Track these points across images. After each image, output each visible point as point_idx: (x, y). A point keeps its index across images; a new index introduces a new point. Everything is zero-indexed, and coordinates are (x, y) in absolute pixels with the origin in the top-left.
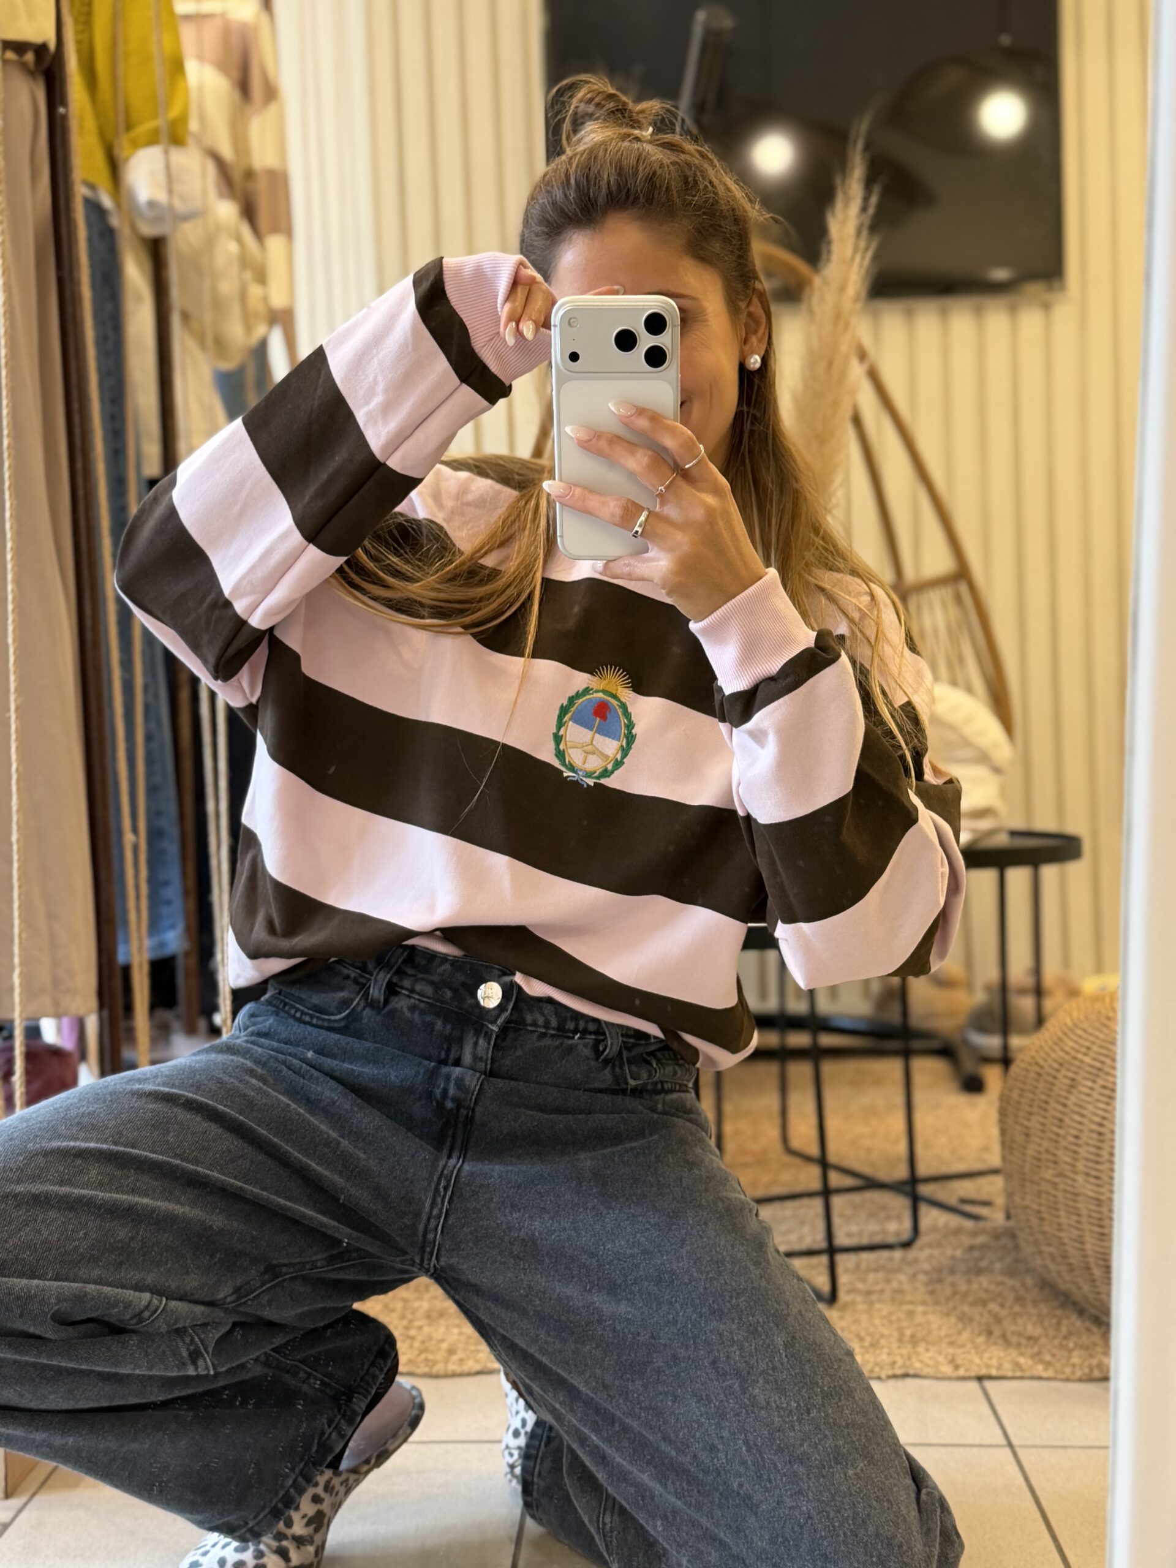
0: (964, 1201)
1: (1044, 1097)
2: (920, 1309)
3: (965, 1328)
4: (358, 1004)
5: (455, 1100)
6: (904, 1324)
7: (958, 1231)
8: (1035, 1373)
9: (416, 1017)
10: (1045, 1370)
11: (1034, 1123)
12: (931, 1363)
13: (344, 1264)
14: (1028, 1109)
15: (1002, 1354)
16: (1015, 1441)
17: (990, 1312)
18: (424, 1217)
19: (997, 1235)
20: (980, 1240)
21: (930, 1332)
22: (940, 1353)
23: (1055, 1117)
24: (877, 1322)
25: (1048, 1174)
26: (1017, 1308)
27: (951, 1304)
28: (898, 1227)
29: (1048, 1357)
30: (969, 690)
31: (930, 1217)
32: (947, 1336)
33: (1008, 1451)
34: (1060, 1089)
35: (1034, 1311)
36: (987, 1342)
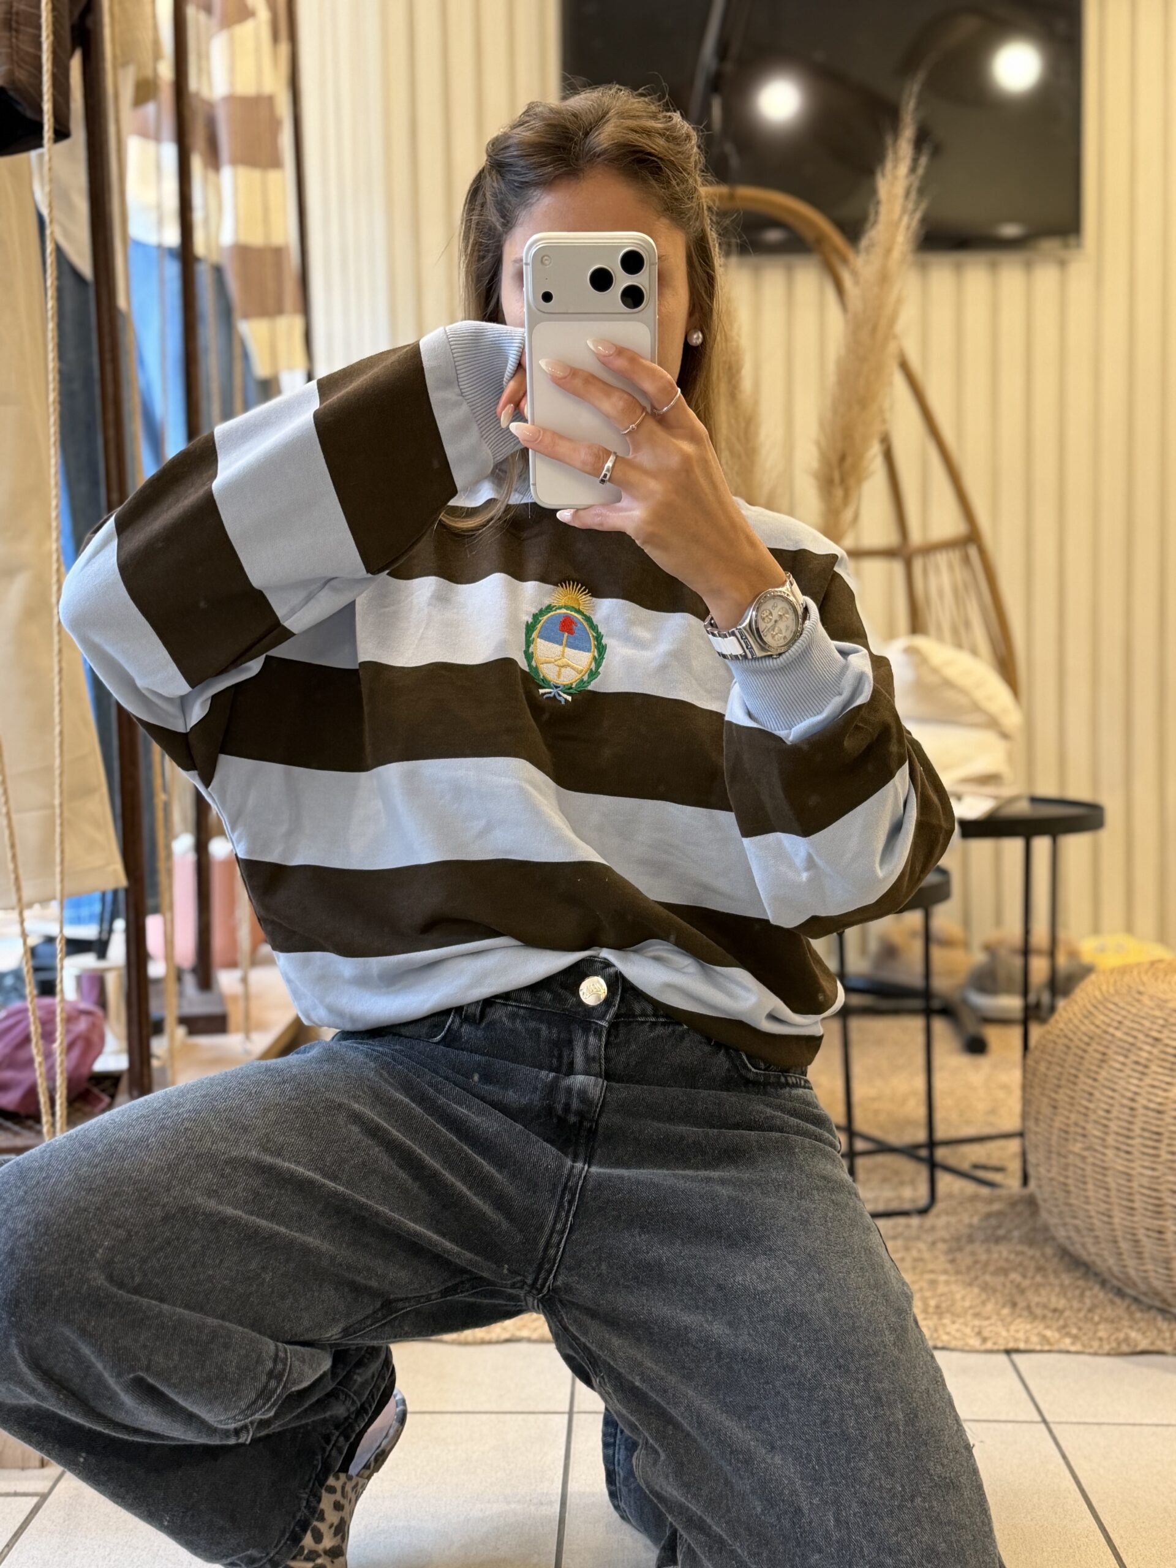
0: (975, 1166)
1: (1073, 1071)
2: (943, 1278)
3: (988, 1299)
4: (453, 1022)
5: (579, 1114)
6: (928, 1294)
7: (974, 1198)
8: (1062, 1346)
9: (519, 1025)
10: (1073, 1343)
11: (1061, 1096)
14: (1055, 1081)
15: (1029, 1327)
16: (1048, 1418)
17: (1012, 1282)
19: (1013, 1203)
20: (997, 1207)
21: (954, 1303)
22: (966, 1324)
23: (1083, 1091)
25: (1077, 1147)
26: (1039, 1279)
27: (973, 1274)
28: (914, 1192)
29: (1074, 1331)
30: (973, 651)
31: (945, 1183)
32: (971, 1307)
33: (1043, 1427)
34: (1091, 1063)
35: (1057, 1282)
36: (1012, 1313)
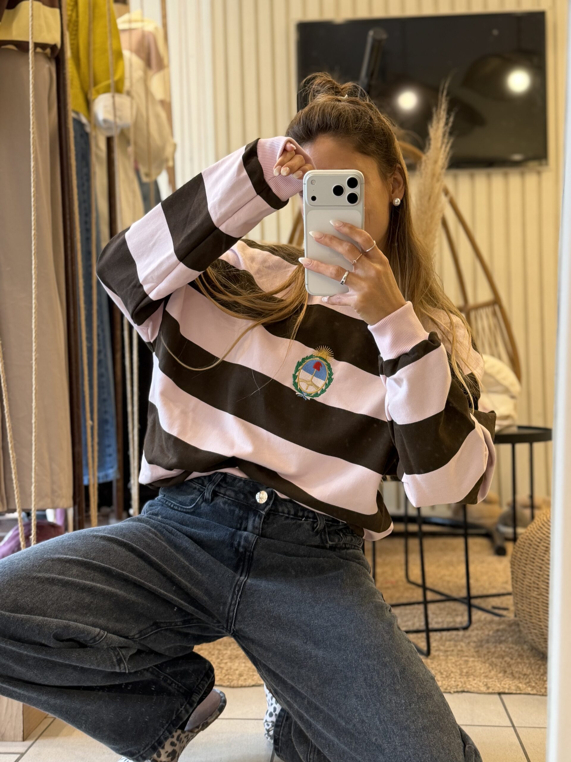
0: (494, 608)
1: (532, 556)
2: (472, 659)
3: (493, 669)
4: (199, 500)
5: (244, 547)
6: (463, 667)
7: (491, 622)
8: (527, 691)
9: (226, 507)
10: (532, 690)
11: (528, 569)
12: (475, 686)
13: (190, 625)
14: (524, 562)
15: (511, 682)
16: (515, 725)
17: (505, 661)
18: (228, 605)
19: (510, 625)
20: (502, 627)
21: (475, 671)
22: (480, 681)
23: (537, 566)
24: (450, 665)
25: (535, 594)
26: (519, 660)
27: (486, 658)
28: (462, 619)
29: (533, 684)
30: (500, 358)
31: (477, 615)
32: (483, 673)
33: (512, 729)
34: (541, 552)
35: (527, 661)
36: (504, 676)
